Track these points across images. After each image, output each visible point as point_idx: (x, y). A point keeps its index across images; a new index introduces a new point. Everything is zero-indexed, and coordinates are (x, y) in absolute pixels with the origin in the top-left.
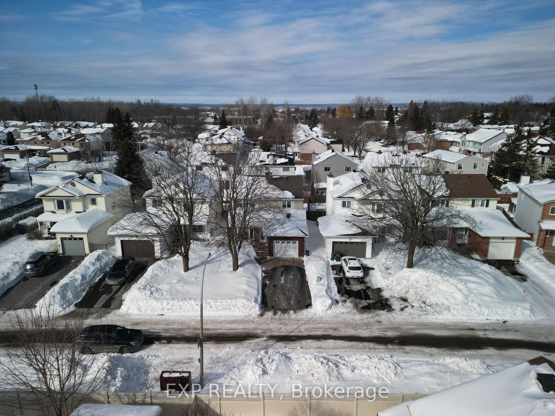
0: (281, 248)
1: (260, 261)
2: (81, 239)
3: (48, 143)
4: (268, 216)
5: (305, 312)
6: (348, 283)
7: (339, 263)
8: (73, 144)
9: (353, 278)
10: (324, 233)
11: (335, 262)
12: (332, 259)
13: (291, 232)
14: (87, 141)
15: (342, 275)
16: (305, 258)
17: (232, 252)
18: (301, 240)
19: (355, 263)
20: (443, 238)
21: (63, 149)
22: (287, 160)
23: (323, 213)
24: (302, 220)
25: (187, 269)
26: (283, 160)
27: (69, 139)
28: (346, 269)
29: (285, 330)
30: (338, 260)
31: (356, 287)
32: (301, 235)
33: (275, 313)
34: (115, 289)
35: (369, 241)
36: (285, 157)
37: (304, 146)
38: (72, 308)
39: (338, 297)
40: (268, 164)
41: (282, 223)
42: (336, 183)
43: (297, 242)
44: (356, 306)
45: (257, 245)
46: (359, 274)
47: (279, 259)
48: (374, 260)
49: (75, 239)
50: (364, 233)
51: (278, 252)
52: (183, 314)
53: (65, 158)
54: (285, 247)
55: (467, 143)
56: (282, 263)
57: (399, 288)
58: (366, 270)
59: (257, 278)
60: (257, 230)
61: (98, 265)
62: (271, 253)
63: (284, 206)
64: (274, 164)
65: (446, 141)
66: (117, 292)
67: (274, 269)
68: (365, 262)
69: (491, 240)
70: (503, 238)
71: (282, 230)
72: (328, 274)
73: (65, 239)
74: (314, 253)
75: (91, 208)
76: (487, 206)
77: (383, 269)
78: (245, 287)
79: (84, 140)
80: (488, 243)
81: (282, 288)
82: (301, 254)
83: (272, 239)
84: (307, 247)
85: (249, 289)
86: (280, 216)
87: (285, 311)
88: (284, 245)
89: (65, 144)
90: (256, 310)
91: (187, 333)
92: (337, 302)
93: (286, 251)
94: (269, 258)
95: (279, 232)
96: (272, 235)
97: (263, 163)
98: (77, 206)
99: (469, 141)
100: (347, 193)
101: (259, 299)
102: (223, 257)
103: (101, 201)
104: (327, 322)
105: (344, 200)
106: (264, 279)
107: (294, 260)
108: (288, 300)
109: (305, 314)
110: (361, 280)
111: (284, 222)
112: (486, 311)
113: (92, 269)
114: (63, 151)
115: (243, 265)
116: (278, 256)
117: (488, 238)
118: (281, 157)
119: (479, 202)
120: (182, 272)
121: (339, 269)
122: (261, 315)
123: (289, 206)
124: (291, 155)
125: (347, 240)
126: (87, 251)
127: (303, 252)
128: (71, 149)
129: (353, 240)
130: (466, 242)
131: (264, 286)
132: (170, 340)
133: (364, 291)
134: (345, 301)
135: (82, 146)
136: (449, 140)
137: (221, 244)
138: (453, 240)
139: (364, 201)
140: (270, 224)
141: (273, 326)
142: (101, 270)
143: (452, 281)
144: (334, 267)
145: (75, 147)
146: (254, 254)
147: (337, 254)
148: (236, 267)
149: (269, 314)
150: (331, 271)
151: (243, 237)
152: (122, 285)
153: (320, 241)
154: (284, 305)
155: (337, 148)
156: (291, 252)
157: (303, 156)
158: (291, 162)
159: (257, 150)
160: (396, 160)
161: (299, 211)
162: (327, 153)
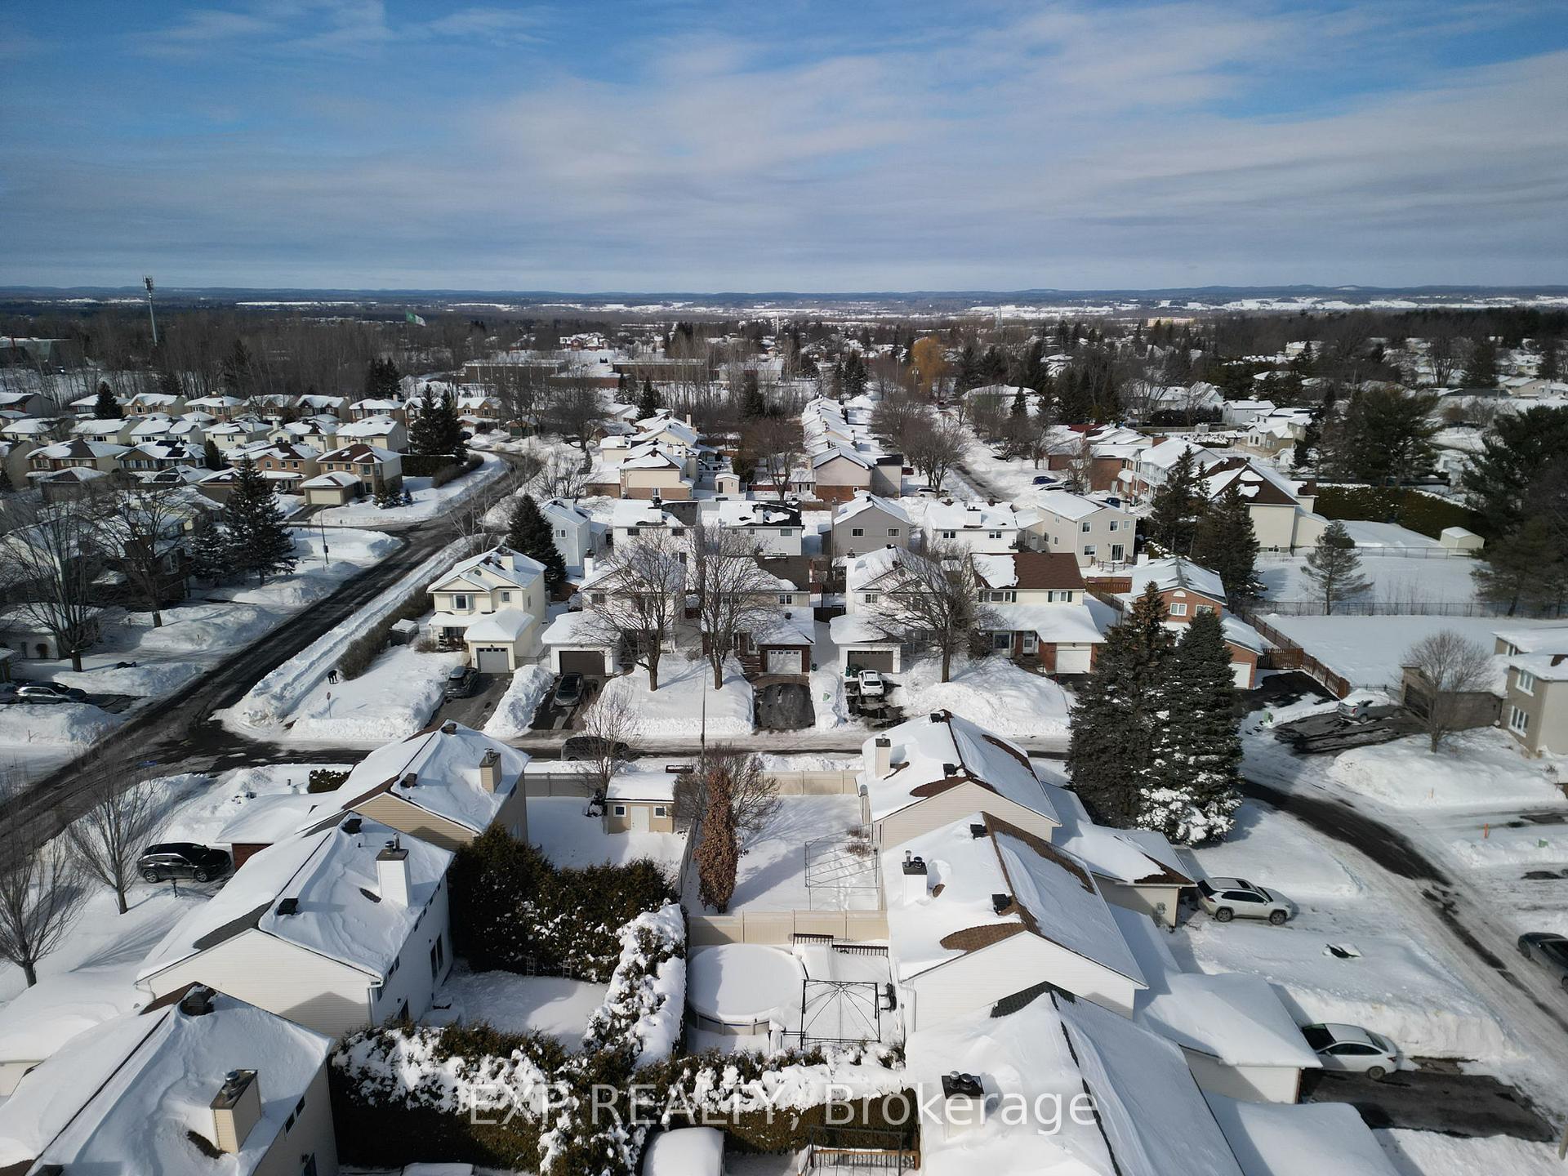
0: (778, 660)
1: (749, 677)
2: (504, 650)
3: (296, 465)
4: (759, 616)
5: (806, 731)
6: (863, 702)
7: (856, 679)
8: (348, 467)
9: (870, 696)
10: (836, 640)
11: (851, 679)
12: (848, 675)
13: (790, 638)
14: (376, 461)
15: (857, 694)
16: (811, 674)
17: (714, 665)
18: (805, 649)
19: (874, 677)
20: (1005, 646)
21: (330, 478)
22: (787, 517)
23: (840, 611)
24: (807, 622)
25: (655, 687)
26: (781, 516)
27: (338, 457)
28: (862, 684)
29: (781, 747)
30: (855, 676)
31: (872, 706)
32: (805, 642)
33: (771, 732)
34: (569, 710)
35: (896, 651)
36: (785, 510)
37: (823, 472)
38: (527, 730)
39: (848, 716)
40: (755, 524)
41: (779, 627)
42: (860, 566)
43: (800, 652)
44: (868, 725)
45: (744, 657)
46: (878, 690)
47: (775, 676)
48: (904, 675)
49: (496, 650)
50: (890, 638)
51: (774, 667)
52: (662, 733)
53: (336, 497)
54: (784, 660)
55: (1143, 467)
56: (779, 681)
57: (924, 706)
58: (889, 687)
59: (748, 699)
60: (744, 637)
61: (537, 684)
62: (764, 668)
63: (782, 602)
64: (765, 524)
65: (1111, 458)
66: (572, 714)
67: (769, 688)
68: (889, 677)
69: (1058, 648)
70: (1074, 644)
71: (780, 636)
72: (839, 692)
73: (482, 650)
74: (823, 668)
75: (503, 607)
76: (1070, 600)
77: (910, 685)
78: (734, 706)
79: (370, 459)
80: (1054, 652)
81: (780, 708)
82: (806, 668)
83: (765, 649)
84: (814, 659)
85: (738, 708)
86: (775, 617)
87: (782, 730)
88: (781, 656)
89: (330, 467)
90: (748, 729)
91: (673, 749)
92: (846, 721)
93: (784, 664)
94: (761, 674)
95: (775, 638)
96: (767, 642)
97: (746, 522)
98: (483, 604)
99: (1148, 464)
100: (870, 584)
101: (752, 719)
102: (700, 673)
103: (517, 597)
104: (831, 739)
105: (869, 592)
106: (755, 698)
107: (795, 676)
108: (787, 719)
109: (807, 732)
110: (879, 698)
111: (782, 626)
112: (1014, 725)
113: (533, 687)
114: (331, 483)
115: (728, 681)
116: (774, 671)
117: (1055, 644)
118: (777, 510)
119: (1057, 596)
120: (649, 690)
121: (854, 687)
122: (755, 734)
123: (789, 602)
124: (794, 507)
125: (868, 649)
126: (512, 666)
127: (808, 665)
128: (348, 478)
129: (875, 649)
130: (1037, 651)
131: (756, 706)
132: (656, 755)
133: (882, 710)
134: (855, 720)
135: (366, 469)
136: (1118, 456)
137: (692, 657)
138: (1018, 650)
139: (893, 595)
140: (765, 627)
141: (767, 743)
142: (542, 689)
143: (986, 695)
144: (848, 685)
145: (351, 473)
146: (741, 669)
147: (854, 668)
148: (719, 684)
149: (765, 733)
150: (844, 689)
151: (725, 646)
152: (576, 706)
153: (832, 651)
154: (782, 724)
155: (892, 473)
156: (792, 665)
157: (821, 491)
158: (795, 520)
159: (728, 477)
160: (974, 518)
161: (803, 610)
162: (859, 503)
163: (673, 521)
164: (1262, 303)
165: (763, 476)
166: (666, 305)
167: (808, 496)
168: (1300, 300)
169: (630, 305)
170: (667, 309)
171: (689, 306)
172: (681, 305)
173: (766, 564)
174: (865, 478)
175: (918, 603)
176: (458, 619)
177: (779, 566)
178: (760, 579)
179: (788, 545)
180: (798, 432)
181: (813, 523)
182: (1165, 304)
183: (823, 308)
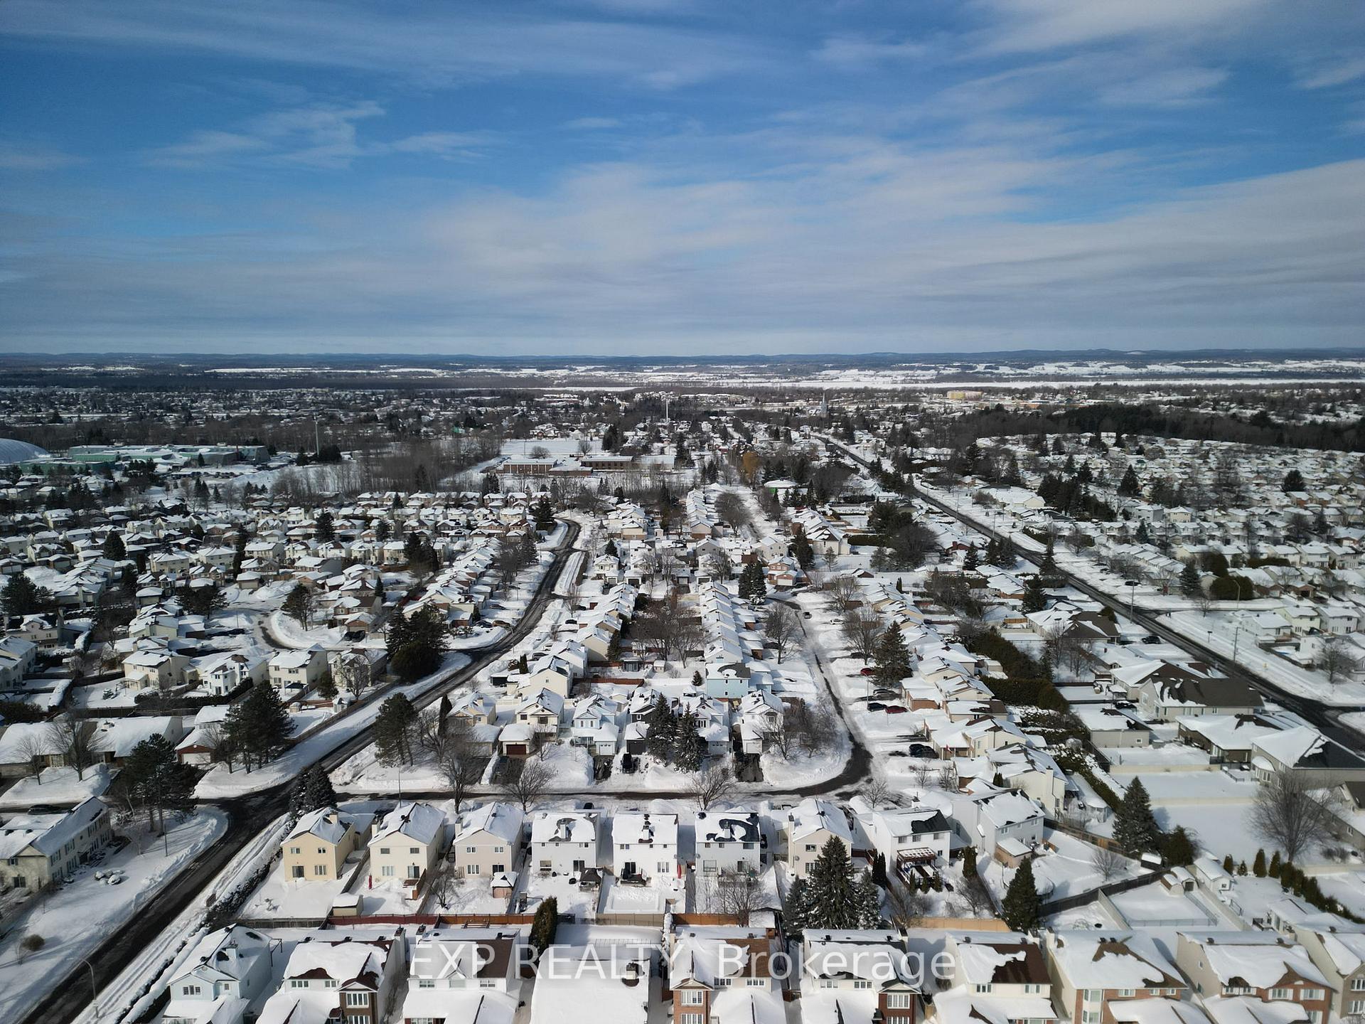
0: (681, 580)
13: (684, 576)
18: (688, 578)
22: (682, 544)
23: (697, 569)
26: (680, 544)
32: (688, 576)
36: (681, 542)
37: (694, 527)
41: (681, 573)
42: (702, 558)
155: (720, 529)
156: (685, 582)
157: (693, 535)
158: (685, 546)
159: (659, 531)
160: (738, 546)
161: (688, 569)
162: (703, 542)
163: (648, 547)
164: (1059, 367)
165: (673, 529)
166: (571, 369)
167: (689, 537)
168: (1090, 364)
169: (542, 369)
170: (573, 373)
171: (590, 370)
172: (583, 368)
173: (677, 557)
174: (709, 531)
175: (717, 567)
176: (601, 572)
177: (681, 558)
178: (678, 562)
179: (683, 553)
180: (682, 507)
181: (690, 547)
182: (981, 368)
183: (701, 372)
